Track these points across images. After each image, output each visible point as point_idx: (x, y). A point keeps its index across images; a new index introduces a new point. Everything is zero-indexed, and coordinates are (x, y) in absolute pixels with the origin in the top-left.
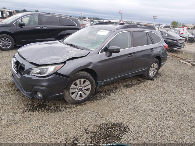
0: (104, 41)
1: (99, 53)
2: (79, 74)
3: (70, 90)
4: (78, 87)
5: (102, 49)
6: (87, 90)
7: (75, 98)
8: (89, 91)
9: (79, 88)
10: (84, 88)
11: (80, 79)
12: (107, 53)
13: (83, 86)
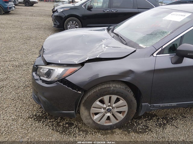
0: (172, 33)
1: (155, 55)
2: (110, 87)
3: (92, 109)
4: (105, 106)
5: (164, 47)
6: (120, 112)
7: (99, 121)
8: (123, 115)
9: (107, 108)
10: (116, 110)
11: (111, 96)
12: (173, 55)
13: (114, 105)
